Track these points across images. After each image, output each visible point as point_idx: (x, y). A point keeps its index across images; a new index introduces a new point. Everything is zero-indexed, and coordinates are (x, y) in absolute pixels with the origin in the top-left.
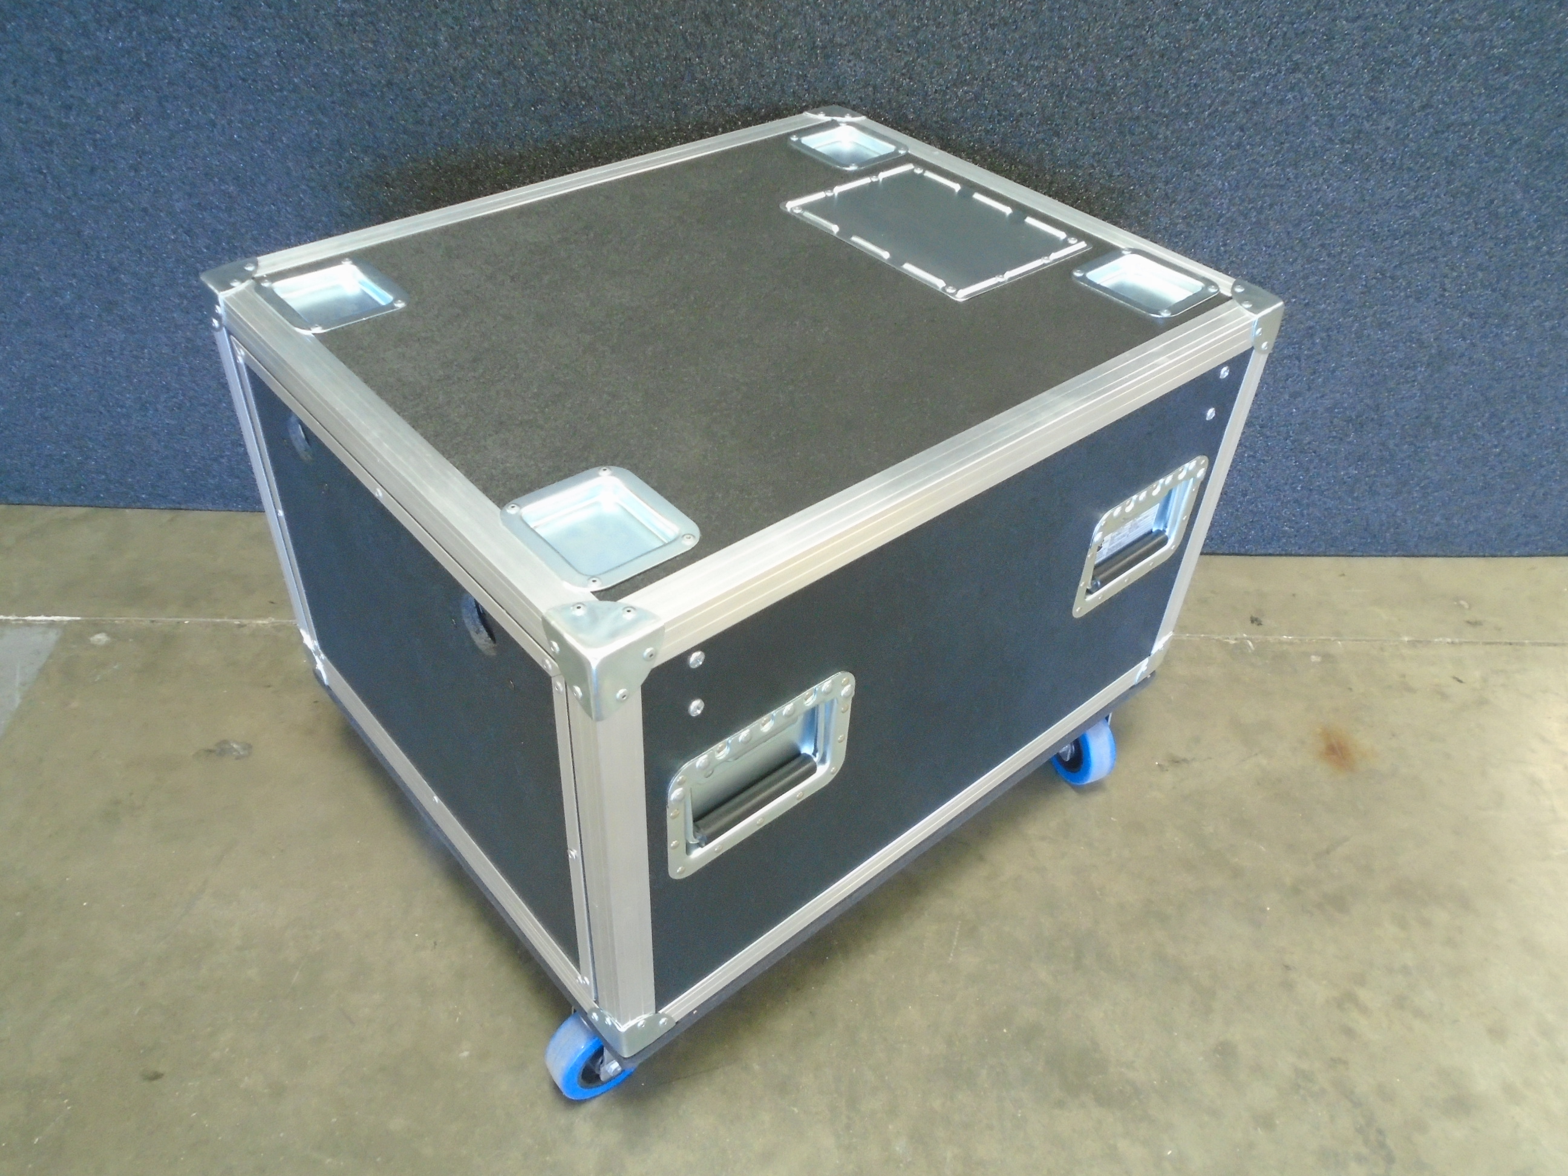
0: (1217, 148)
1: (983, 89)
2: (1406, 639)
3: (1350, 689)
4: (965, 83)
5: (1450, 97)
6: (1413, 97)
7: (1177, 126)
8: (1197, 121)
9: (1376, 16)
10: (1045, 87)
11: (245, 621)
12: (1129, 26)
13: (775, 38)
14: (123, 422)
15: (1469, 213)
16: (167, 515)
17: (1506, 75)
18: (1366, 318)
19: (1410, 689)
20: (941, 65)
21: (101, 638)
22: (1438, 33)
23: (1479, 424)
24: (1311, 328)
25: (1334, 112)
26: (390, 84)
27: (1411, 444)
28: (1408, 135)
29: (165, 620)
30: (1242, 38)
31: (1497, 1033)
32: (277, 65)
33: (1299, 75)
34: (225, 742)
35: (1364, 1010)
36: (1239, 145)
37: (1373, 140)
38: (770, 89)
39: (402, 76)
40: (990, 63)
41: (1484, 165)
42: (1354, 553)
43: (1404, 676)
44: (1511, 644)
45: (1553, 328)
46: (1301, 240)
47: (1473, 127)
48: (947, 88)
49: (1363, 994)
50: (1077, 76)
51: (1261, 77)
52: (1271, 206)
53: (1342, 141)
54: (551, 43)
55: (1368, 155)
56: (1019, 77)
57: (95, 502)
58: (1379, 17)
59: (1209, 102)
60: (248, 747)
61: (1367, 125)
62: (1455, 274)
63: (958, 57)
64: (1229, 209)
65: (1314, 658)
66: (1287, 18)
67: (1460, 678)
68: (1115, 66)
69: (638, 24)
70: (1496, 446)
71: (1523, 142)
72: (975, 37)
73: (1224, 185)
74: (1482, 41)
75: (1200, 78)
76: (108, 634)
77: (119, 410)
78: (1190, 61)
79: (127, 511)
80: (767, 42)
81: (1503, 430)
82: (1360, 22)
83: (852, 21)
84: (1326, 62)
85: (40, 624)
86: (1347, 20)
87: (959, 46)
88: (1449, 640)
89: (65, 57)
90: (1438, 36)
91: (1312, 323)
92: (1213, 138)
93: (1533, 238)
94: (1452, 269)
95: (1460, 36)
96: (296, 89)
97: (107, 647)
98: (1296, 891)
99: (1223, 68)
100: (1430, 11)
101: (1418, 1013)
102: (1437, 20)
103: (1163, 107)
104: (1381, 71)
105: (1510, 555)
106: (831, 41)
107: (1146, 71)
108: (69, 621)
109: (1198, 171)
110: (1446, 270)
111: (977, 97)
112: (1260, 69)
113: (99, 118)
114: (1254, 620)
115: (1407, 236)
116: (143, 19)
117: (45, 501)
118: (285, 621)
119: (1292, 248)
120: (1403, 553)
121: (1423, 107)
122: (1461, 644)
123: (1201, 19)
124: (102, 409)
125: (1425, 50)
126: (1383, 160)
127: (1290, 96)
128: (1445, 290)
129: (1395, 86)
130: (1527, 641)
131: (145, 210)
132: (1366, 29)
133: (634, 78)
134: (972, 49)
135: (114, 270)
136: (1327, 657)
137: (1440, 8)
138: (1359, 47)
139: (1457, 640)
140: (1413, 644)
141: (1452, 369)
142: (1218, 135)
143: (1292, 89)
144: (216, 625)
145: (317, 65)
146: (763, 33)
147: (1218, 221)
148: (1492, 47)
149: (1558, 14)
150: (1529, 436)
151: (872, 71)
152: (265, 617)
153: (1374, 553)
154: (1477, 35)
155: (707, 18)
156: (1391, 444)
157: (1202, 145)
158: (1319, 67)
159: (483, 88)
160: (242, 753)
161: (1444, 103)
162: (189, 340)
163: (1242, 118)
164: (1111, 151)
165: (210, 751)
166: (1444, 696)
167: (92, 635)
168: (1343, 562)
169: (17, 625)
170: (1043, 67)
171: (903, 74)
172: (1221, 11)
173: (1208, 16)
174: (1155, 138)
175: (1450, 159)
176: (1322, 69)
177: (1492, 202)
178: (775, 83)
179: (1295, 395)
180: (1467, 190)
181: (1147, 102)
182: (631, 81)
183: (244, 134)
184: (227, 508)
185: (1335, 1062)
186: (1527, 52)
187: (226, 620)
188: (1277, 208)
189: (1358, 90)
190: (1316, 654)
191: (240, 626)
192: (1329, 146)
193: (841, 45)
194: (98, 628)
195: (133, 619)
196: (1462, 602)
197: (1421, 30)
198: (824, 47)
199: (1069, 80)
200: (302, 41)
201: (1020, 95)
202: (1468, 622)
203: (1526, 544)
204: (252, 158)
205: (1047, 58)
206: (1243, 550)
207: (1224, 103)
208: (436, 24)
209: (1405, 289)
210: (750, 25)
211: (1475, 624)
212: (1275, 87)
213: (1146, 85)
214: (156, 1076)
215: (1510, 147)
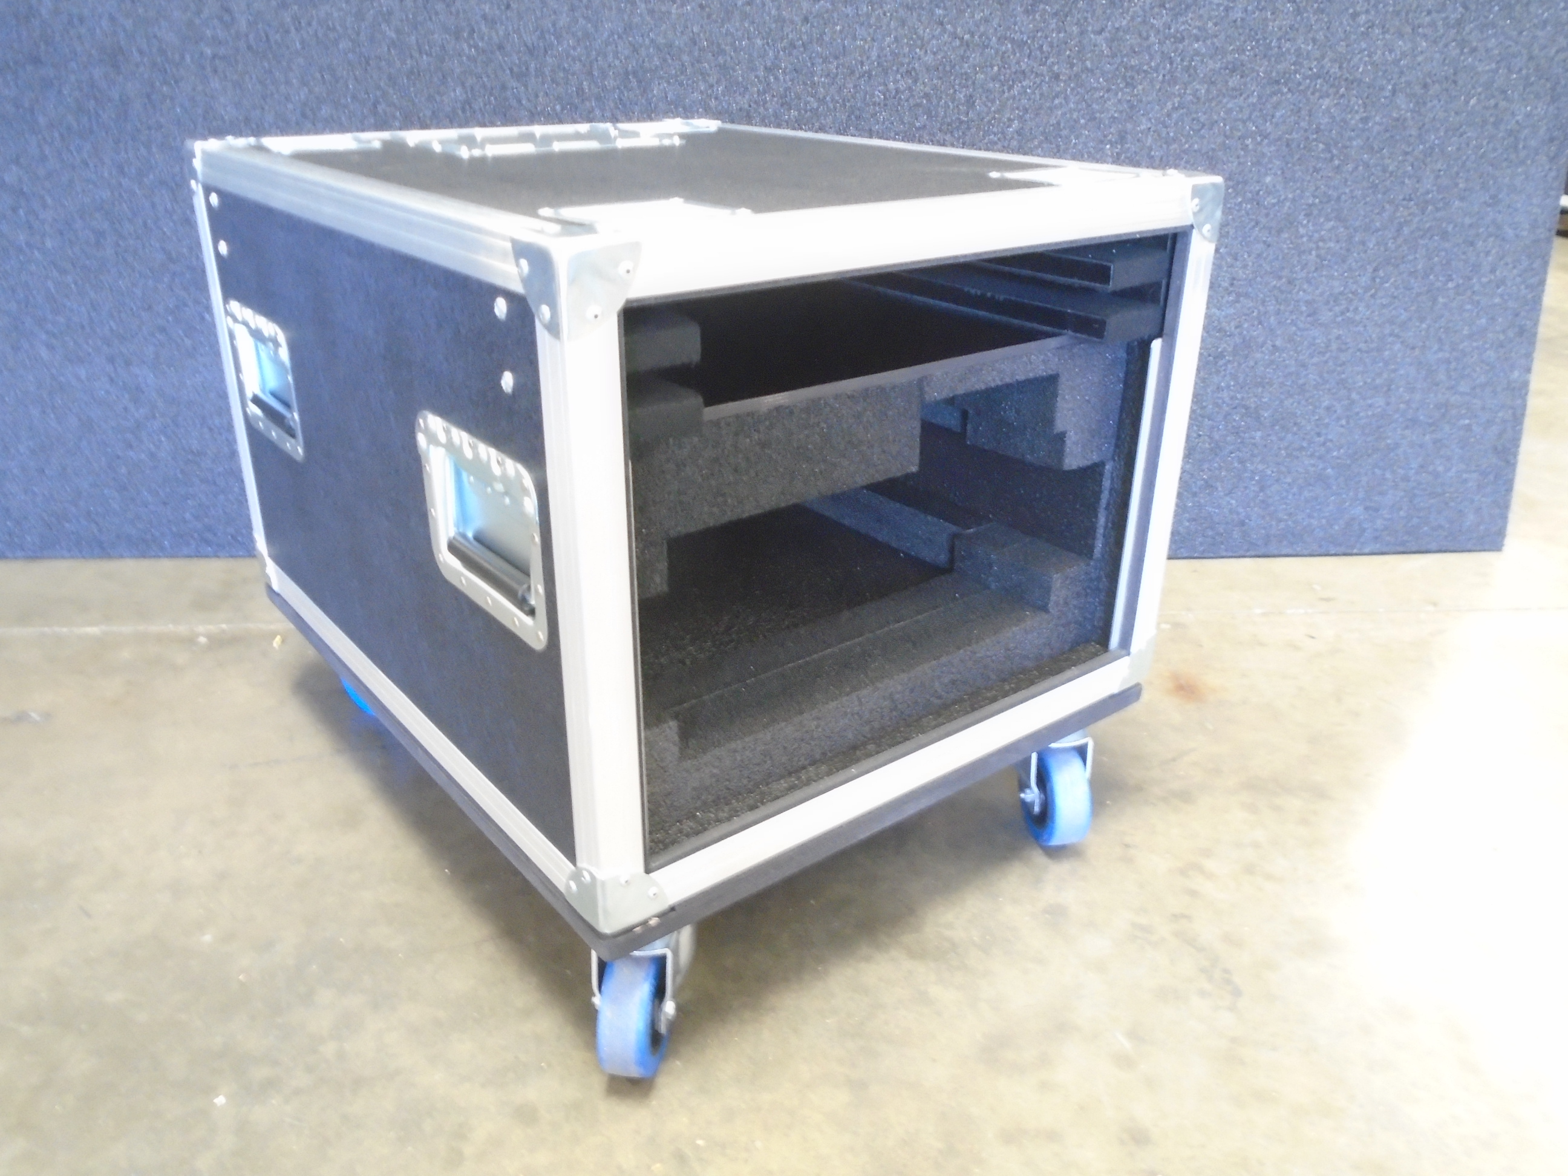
2: (1258, 611)
3: (1201, 646)
8: (978, 128)
11: (74, 630)
16: (20, 564)
19: (1262, 645)
34: (25, 713)
35: (1210, 876)
42: (1206, 555)
43: (1255, 635)
44: (1365, 612)
45: (1342, 313)
49: (1209, 864)
53: (1110, 142)
54: (391, 77)
60: (47, 716)
61: (1129, 126)
65: (1163, 626)
67: (1314, 636)
71: (1272, 137)
75: (974, 90)
78: (962, 74)
84: (1082, 71)
88: (1303, 611)
98: (1139, 789)
101: (1270, 877)
104: (1132, 78)
120: (1253, 553)
122: (1314, 613)
136: (1176, 625)
139: (1310, 611)
140: (1265, 614)
141: (1258, 355)
143: (1057, 96)
144: (43, 633)
152: (96, 626)
153: (1224, 554)
156: (1217, 436)
160: (39, 720)
165: (6, 719)
166: (1298, 648)
172: (982, 29)
185: (1176, 917)
196: (1315, 586)
202: (1321, 599)
211: (1328, 600)
212: (1042, 95)
213: (926, 96)
215: (1261, 142)
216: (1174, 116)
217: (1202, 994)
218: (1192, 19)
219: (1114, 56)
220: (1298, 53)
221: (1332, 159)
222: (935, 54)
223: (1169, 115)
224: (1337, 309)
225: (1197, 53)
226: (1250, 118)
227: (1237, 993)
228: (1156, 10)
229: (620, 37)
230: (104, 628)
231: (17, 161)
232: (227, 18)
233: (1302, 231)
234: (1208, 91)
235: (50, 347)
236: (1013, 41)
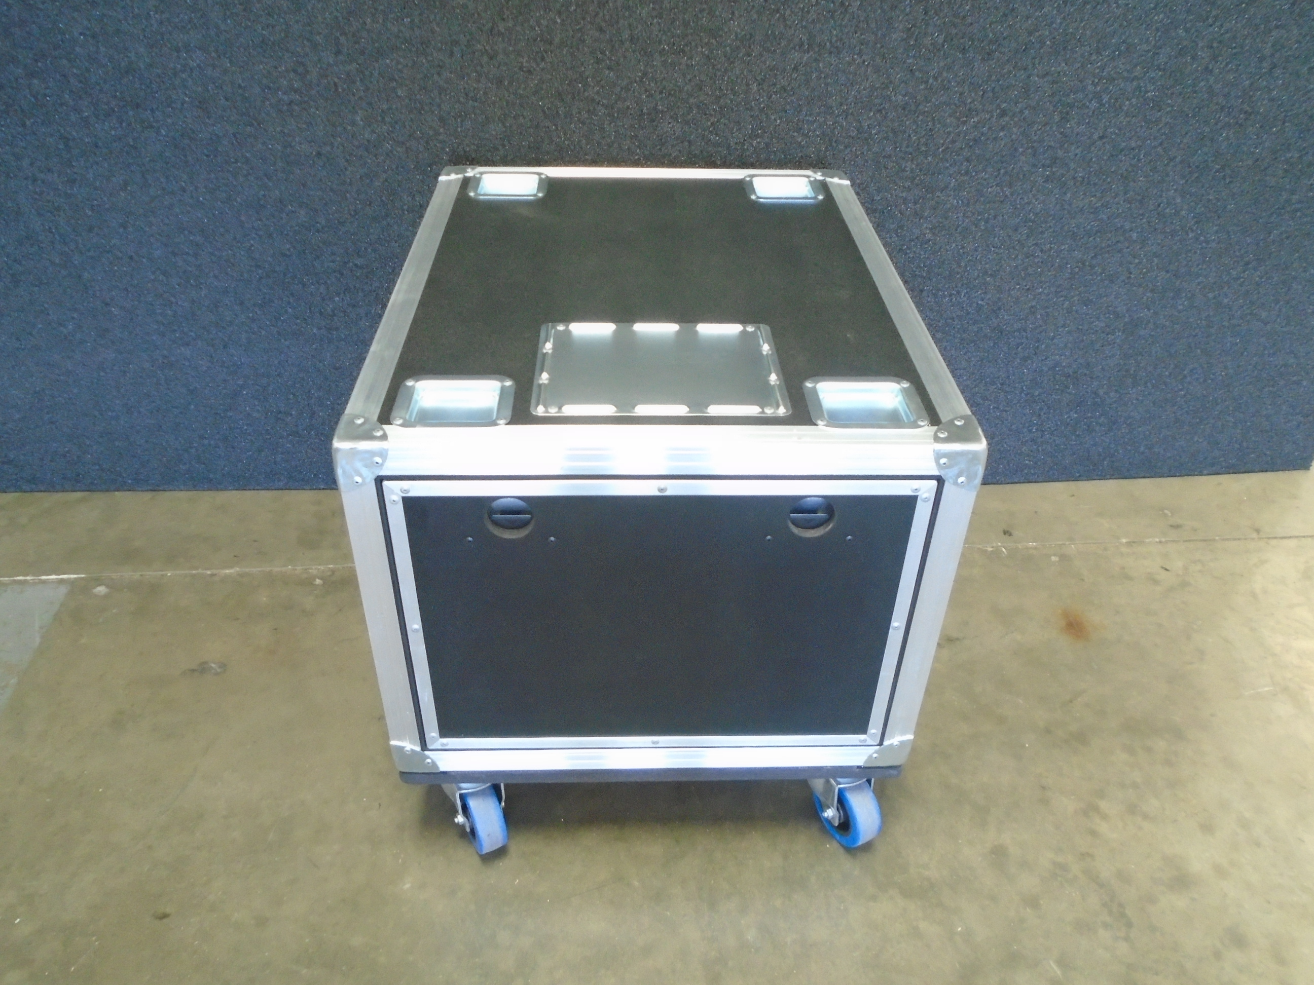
0: (951, 176)
1: (771, 140)
2: (1124, 541)
3: (1083, 580)
4: (757, 136)
5: (1120, 129)
6: (1093, 130)
7: (919, 161)
8: (934, 156)
9: (1059, 72)
10: (818, 136)
11: (215, 571)
12: (878, 88)
13: (612, 108)
14: (113, 422)
15: (1143, 215)
16: (148, 496)
17: (1159, 111)
18: (1073, 297)
19: (1129, 578)
20: (739, 123)
21: (101, 590)
22: (1106, 83)
23: (1167, 373)
24: (1032, 307)
25: (1035, 144)
26: (319, 154)
27: (1116, 391)
28: (1092, 159)
29: (151, 574)
30: (961, 94)
31: (1207, 828)
32: (233, 144)
33: (1007, 119)
34: (205, 663)
35: (1104, 817)
36: (967, 173)
37: (1066, 164)
38: (610, 147)
39: (329, 148)
40: (775, 120)
41: (1151, 178)
42: (1080, 479)
43: (1123, 568)
44: (1205, 541)
45: (1214, 298)
46: (1019, 241)
47: (1139, 151)
48: (745, 140)
49: (1103, 805)
50: (842, 126)
51: (979, 122)
52: (995, 217)
53: (1043, 166)
54: (441, 119)
55: (1063, 175)
56: (799, 130)
57: (91, 488)
58: (1062, 74)
59: (942, 142)
60: (223, 666)
61: (1060, 153)
62: (1137, 261)
63: (752, 116)
64: (964, 221)
65: (1053, 558)
66: (994, 78)
67: (1168, 568)
68: (870, 118)
69: (507, 102)
70: (1181, 390)
71: (1177, 160)
72: (763, 101)
73: (958, 202)
74: (1139, 88)
76: (107, 586)
77: (110, 414)
79: (116, 493)
80: (606, 112)
81: (1185, 377)
82: (1049, 78)
83: (670, 94)
84: (1026, 108)
85: (53, 582)
86: (1038, 76)
87: (751, 109)
88: (1157, 540)
89: (71, 143)
90: (1106, 85)
91: (1034, 304)
92: (947, 168)
93: (1192, 231)
94: (1134, 258)
95: (1122, 85)
96: (247, 161)
97: (106, 596)
98: (1048, 731)
99: (950, 116)
100: (1098, 67)
101: (1146, 817)
102: (1104, 74)
103: (907, 147)
104: (1067, 113)
105: (1201, 474)
106: (655, 108)
107: (892, 120)
108: (75, 578)
109: (938, 194)
110: (1130, 258)
111: (767, 145)
112: (977, 115)
113: (96, 189)
114: (1005, 532)
115: (1099, 234)
116: (131, 113)
117: (52, 488)
118: (247, 570)
119: (1014, 248)
120: (1118, 476)
121: (1101, 138)
122: (1167, 542)
123: (931, 81)
124: (96, 413)
125: (1097, 96)
126: (1074, 178)
127: (1002, 134)
128: (1131, 273)
129: (1078, 124)
130: (1217, 538)
131: (131, 258)
132: (1054, 82)
133: (506, 143)
134: (762, 110)
135: (107, 304)
136: (1064, 558)
137: (1105, 65)
138: (1049, 96)
139: (1163, 540)
140: (1129, 544)
141: (1142, 332)
142: (951, 165)
143: (1003, 129)
144: (193, 576)
145: (264, 143)
146: (603, 105)
147: (956, 230)
148: (1147, 92)
149: (1192, 65)
150: (1205, 381)
151: (687, 130)
152: (232, 567)
154: (1135, 83)
155: (560, 95)
156: (1101, 392)
157: (939, 174)
158: (1021, 112)
159: (391, 155)
160: (219, 670)
161: (1115, 134)
162: (165, 357)
163: (966, 153)
164: (872, 181)
165: (193, 671)
166: (1156, 582)
167: (94, 588)
168: (1072, 486)
169: (35, 583)
170: (815, 121)
171: (710, 132)
172: (945, 74)
173: (936, 78)
174: (904, 170)
175: (1125, 175)
176: (1024, 113)
177: (1159, 206)
178: (613, 143)
179: (1025, 359)
180: (1139, 198)
181: (895, 144)
182: (504, 146)
183: (208, 197)
184: (195, 488)
185: (1084, 856)
186: (1172, 94)
187: (200, 571)
188: (1000, 218)
189: (1051, 128)
190: (1055, 555)
191: (212, 575)
192: (1033, 170)
193: (662, 112)
194: (99, 582)
195: (128, 574)
196: (1166, 511)
197: (1093, 81)
198: (649, 114)
199: (836, 130)
200: (252, 125)
201: (800, 143)
202: (1171, 526)
203: (1213, 465)
204: (214, 215)
205: (819, 114)
206: (994, 480)
207: (953, 142)
208: (354, 108)
209: (1101, 274)
210: (593, 100)
211: (1177, 527)
212: (990, 128)
213: (894, 131)
214: (165, 916)
215: (1168, 164)
217: (1106, 926)
218: (1123, 64)
221: (1224, 178)
224: (1211, 295)
227: (1129, 925)
228: (1094, 57)
230: (238, 569)
232: (300, 70)
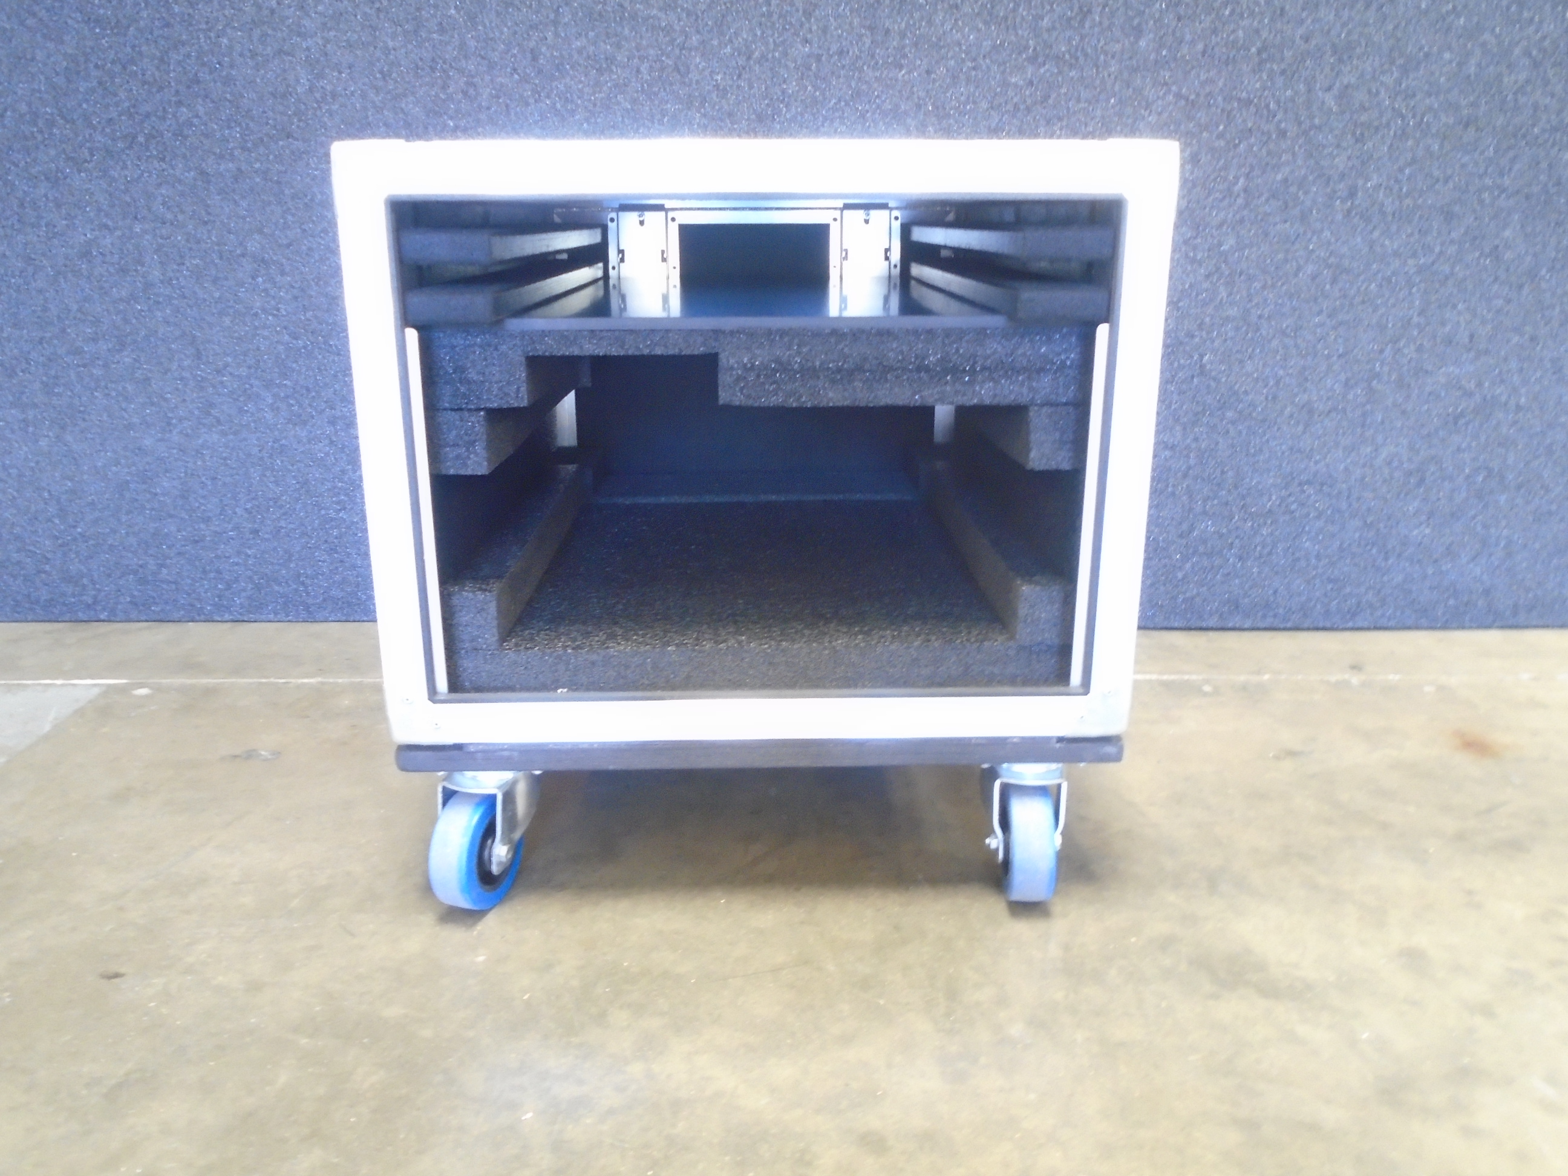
3: (1476, 706)
11: (291, 680)
16: (226, 626)
19: (1543, 706)
21: (143, 691)
34: (253, 751)
43: (1532, 698)
60: (277, 754)
61: (1360, 182)
65: (1427, 689)
71: (1510, 191)
76: (150, 688)
84: (1311, 128)
85: (85, 685)
97: (147, 696)
98: (1460, 837)
104: (1362, 134)
108: (114, 683)
114: (1353, 667)
118: (331, 680)
120: (1500, 625)
136: (1442, 688)
140: (1535, 680)
141: (1501, 415)
144: (261, 683)
152: (312, 677)
160: (269, 757)
165: (236, 757)
167: (135, 690)
169: (63, 686)
187: (272, 680)
190: (1428, 686)
191: (286, 683)
194: (142, 686)
195: (179, 680)
214: (117, 975)
215: (1499, 196)
216: (1407, 171)
219: (1343, 112)
220: (1536, 107)
222: (1160, 114)
223: (1401, 170)
225: (1430, 109)
226: (1486, 172)
229: (847, 104)
230: (320, 679)
231: (260, 231)
232: (471, 91)
233: (1544, 285)
234: (1441, 146)
235: (275, 409)
236: (1239, 100)
